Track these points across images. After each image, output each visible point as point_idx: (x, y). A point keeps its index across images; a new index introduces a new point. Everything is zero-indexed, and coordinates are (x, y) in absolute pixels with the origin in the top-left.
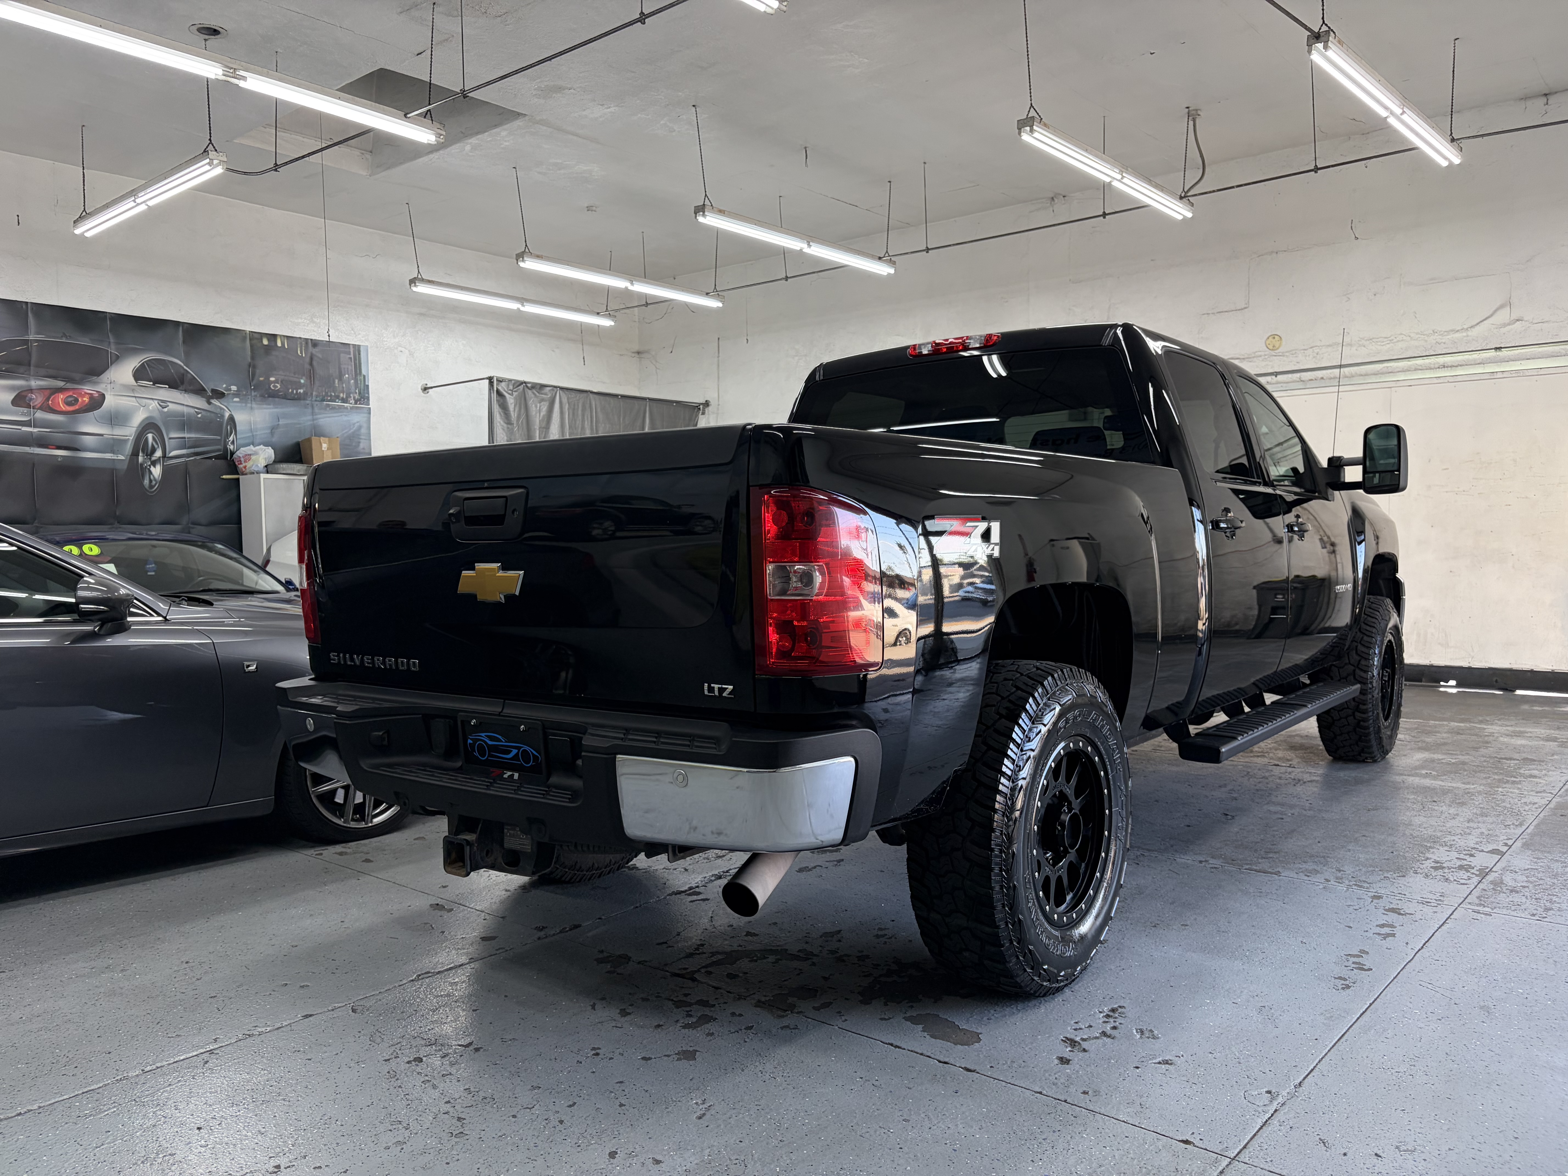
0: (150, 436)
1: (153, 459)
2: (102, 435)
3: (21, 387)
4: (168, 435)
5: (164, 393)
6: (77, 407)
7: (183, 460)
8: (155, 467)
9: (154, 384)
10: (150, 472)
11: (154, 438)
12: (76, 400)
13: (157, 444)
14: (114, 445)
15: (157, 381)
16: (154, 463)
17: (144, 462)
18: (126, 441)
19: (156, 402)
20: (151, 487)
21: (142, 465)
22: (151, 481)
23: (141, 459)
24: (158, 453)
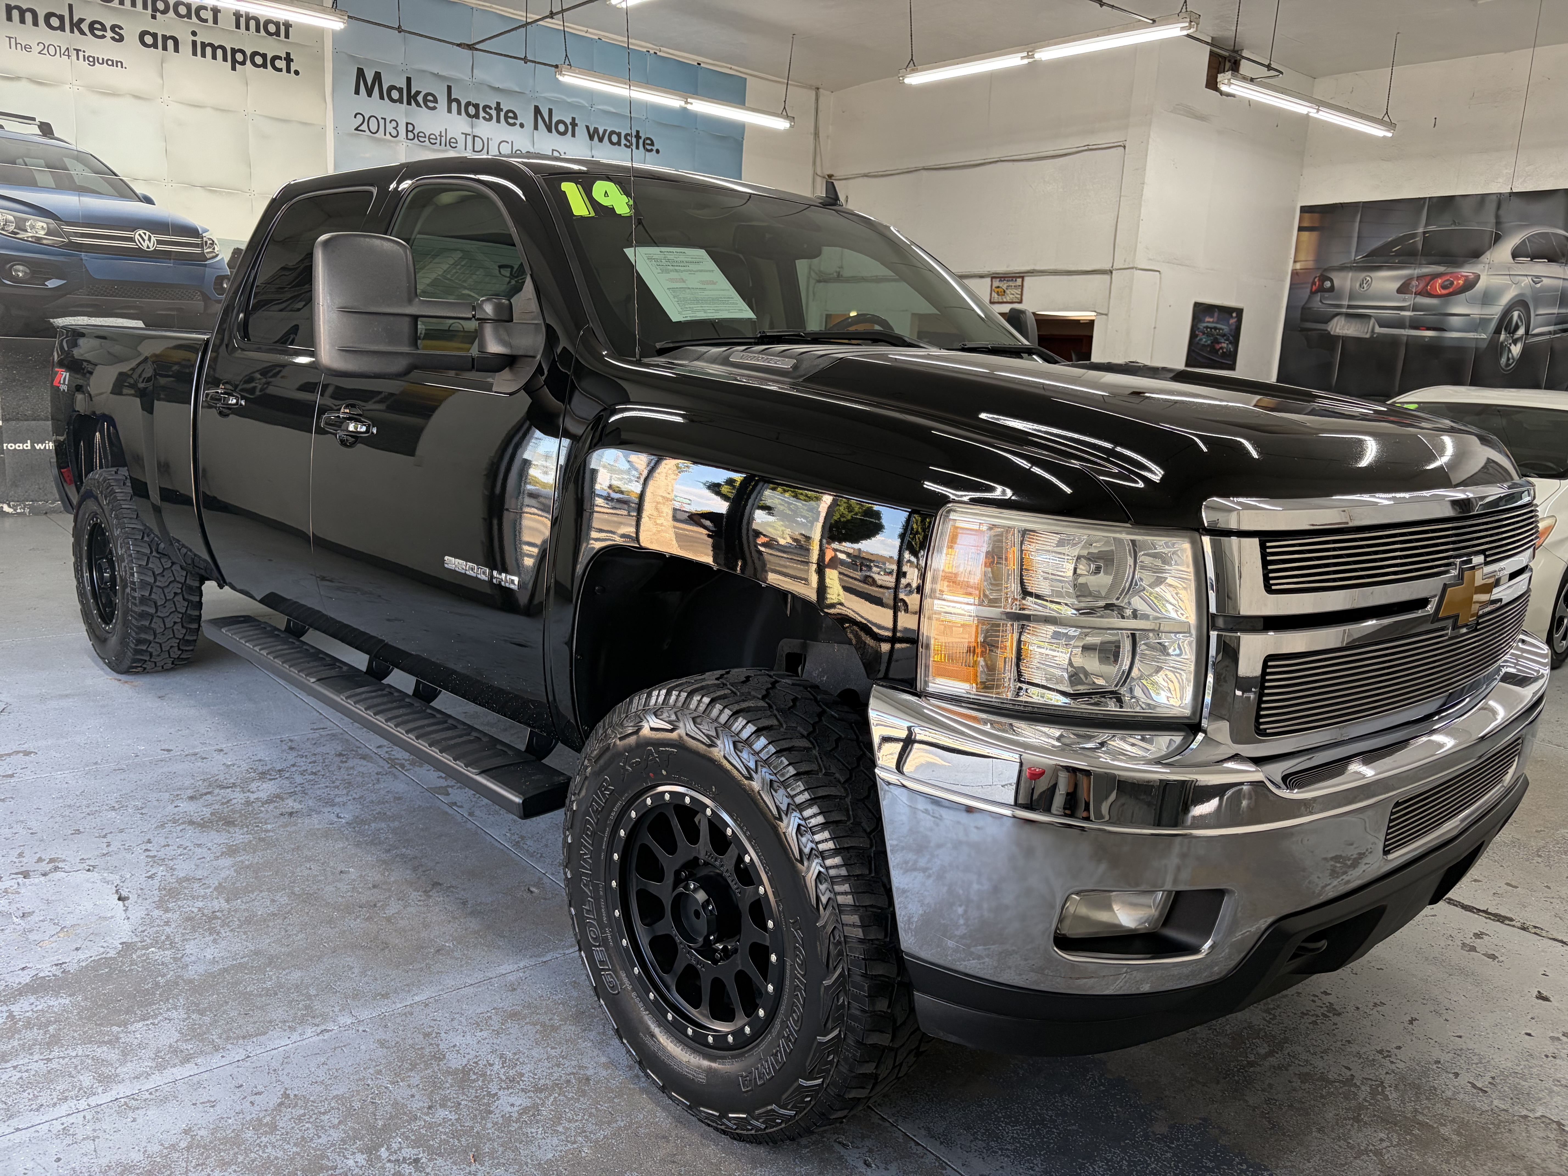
0: (1516, 314)
1: (1516, 336)
2: (1468, 315)
3: (1405, 276)
4: (1535, 312)
5: (1542, 268)
6: (1451, 290)
7: (1548, 337)
8: (1515, 345)
9: (1531, 260)
10: (1510, 351)
11: (1519, 316)
12: (1452, 283)
13: (1522, 321)
14: (1481, 324)
15: (1534, 257)
16: (1515, 342)
17: (1505, 340)
18: (1491, 320)
19: (1530, 278)
20: (1508, 365)
21: (1502, 343)
22: (1508, 359)
23: (1502, 337)
24: (1521, 331)
